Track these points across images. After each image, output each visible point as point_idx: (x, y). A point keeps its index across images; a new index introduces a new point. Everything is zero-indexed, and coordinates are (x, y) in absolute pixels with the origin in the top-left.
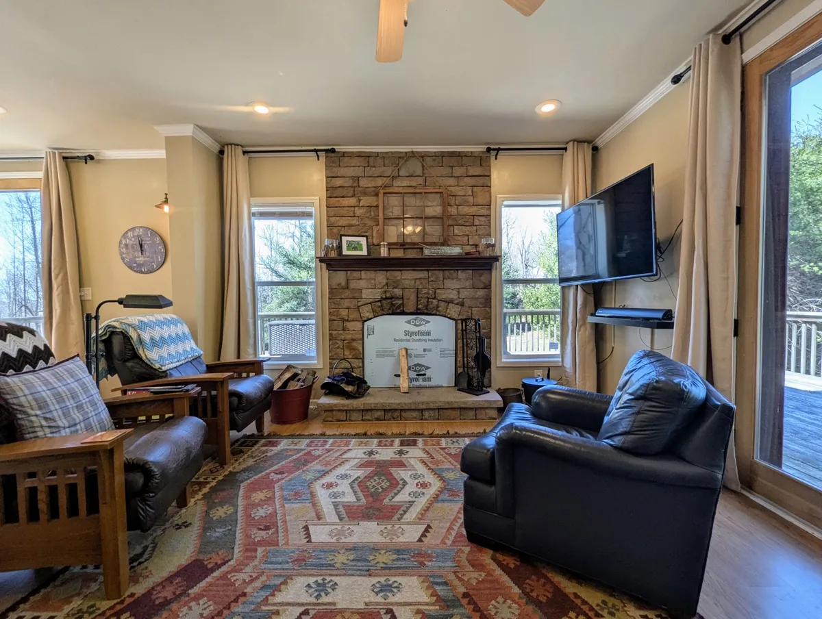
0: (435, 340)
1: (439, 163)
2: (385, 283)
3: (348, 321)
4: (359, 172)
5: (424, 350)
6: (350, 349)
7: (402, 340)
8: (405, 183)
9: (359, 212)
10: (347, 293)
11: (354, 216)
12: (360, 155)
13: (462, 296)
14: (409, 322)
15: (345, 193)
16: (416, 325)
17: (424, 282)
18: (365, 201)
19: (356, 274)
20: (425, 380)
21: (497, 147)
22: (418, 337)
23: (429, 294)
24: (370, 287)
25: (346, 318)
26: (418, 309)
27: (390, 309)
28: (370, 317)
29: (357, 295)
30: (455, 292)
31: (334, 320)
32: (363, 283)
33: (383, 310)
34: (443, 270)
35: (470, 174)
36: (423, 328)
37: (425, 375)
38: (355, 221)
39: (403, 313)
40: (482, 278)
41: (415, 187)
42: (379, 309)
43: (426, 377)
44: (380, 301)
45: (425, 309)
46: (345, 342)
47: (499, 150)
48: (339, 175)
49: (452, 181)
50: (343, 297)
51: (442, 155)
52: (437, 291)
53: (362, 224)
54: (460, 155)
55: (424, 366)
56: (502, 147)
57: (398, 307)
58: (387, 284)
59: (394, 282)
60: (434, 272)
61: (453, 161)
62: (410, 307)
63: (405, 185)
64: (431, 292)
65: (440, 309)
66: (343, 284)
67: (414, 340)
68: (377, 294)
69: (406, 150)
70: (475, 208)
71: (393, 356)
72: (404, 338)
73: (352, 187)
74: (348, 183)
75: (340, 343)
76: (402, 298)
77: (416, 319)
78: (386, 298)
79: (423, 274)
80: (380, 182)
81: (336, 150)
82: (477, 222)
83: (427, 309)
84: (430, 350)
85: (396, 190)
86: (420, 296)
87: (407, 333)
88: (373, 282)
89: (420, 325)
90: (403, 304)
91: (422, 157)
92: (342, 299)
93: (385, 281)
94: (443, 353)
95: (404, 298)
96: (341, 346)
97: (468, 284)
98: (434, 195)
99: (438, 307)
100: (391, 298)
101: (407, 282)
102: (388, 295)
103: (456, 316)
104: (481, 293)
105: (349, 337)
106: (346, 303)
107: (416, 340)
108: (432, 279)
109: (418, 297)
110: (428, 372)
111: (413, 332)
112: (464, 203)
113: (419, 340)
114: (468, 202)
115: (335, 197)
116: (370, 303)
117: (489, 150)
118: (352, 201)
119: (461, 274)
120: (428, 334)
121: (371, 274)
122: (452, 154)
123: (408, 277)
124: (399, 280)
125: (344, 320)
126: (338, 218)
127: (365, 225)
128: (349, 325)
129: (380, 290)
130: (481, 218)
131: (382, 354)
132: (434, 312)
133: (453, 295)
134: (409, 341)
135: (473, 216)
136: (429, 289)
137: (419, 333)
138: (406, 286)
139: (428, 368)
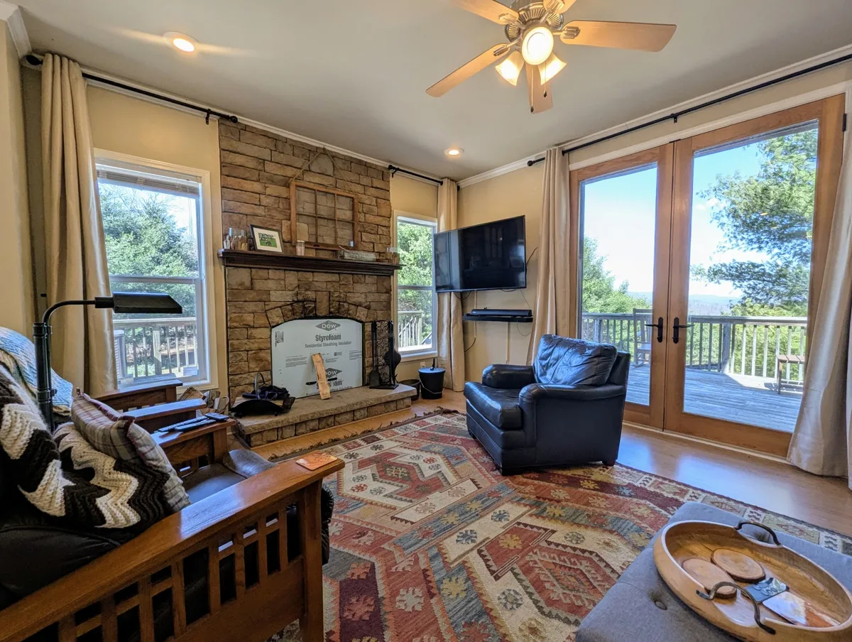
0: (346, 343)
1: (348, 167)
2: (296, 285)
3: (253, 327)
4: (266, 154)
5: (335, 354)
6: (257, 361)
7: (314, 346)
8: (317, 179)
9: (265, 201)
10: (252, 295)
11: (260, 205)
12: (265, 134)
13: (369, 300)
14: (320, 326)
15: (247, 175)
16: (327, 329)
17: (336, 285)
18: (272, 189)
19: (263, 273)
20: (336, 384)
21: (397, 167)
22: (329, 342)
23: (340, 297)
24: (279, 288)
25: (252, 324)
26: (330, 313)
27: (302, 313)
28: (280, 322)
29: (264, 297)
30: (363, 296)
31: (236, 328)
32: (271, 284)
33: (294, 314)
34: (353, 274)
35: (375, 186)
36: (334, 332)
37: (336, 379)
38: (260, 211)
39: (316, 317)
40: (385, 284)
41: (326, 187)
42: (290, 313)
43: (338, 380)
44: (291, 304)
45: (336, 313)
46: (250, 353)
47: (398, 169)
48: (239, 150)
49: (359, 189)
50: (247, 299)
51: (351, 160)
52: (348, 295)
53: (270, 215)
54: (366, 165)
55: (335, 370)
56: (400, 168)
57: (311, 311)
58: (299, 286)
59: (306, 284)
60: (345, 275)
61: (361, 169)
62: (323, 310)
63: (317, 182)
64: (342, 295)
65: (351, 312)
66: (248, 283)
67: (325, 345)
68: (288, 296)
69: (317, 145)
70: (380, 219)
71: (305, 363)
72: (316, 343)
73: (257, 170)
74: (251, 164)
75: (244, 355)
76: (315, 302)
77: (327, 323)
78: (298, 301)
79: (335, 277)
80: (289, 172)
81: (239, 121)
82: (380, 232)
83: (339, 312)
84: (340, 354)
85: (307, 185)
86: (331, 299)
87: (319, 338)
88: (282, 282)
89: (331, 329)
90: (315, 307)
91: (333, 157)
92: (246, 301)
93: (296, 283)
94: (352, 356)
95: (317, 300)
96: (245, 359)
97: (374, 289)
98: (344, 198)
99: (349, 310)
100: (303, 301)
101: (319, 284)
102: (300, 298)
103: (364, 319)
104: (384, 297)
105: (256, 346)
106: (252, 307)
107: (327, 345)
108: (343, 282)
109: (329, 301)
110: (339, 376)
111: (324, 337)
112: (369, 212)
113: (330, 344)
114: (373, 212)
115: (235, 177)
116: (280, 307)
117: (391, 167)
118: (257, 187)
119: (368, 279)
120: (338, 337)
121: (280, 274)
122: (360, 162)
123: (321, 279)
124: (311, 282)
125: (248, 327)
126: (239, 204)
127: (272, 218)
128: (256, 332)
129: (291, 292)
130: (383, 228)
131: (292, 363)
132: (345, 315)
133: (361, 299)
134: (320, 345)
135: (378, 225)
136: (340, 293)
137: (330, 337)
138: (318, 289)
139: (339, 372)
